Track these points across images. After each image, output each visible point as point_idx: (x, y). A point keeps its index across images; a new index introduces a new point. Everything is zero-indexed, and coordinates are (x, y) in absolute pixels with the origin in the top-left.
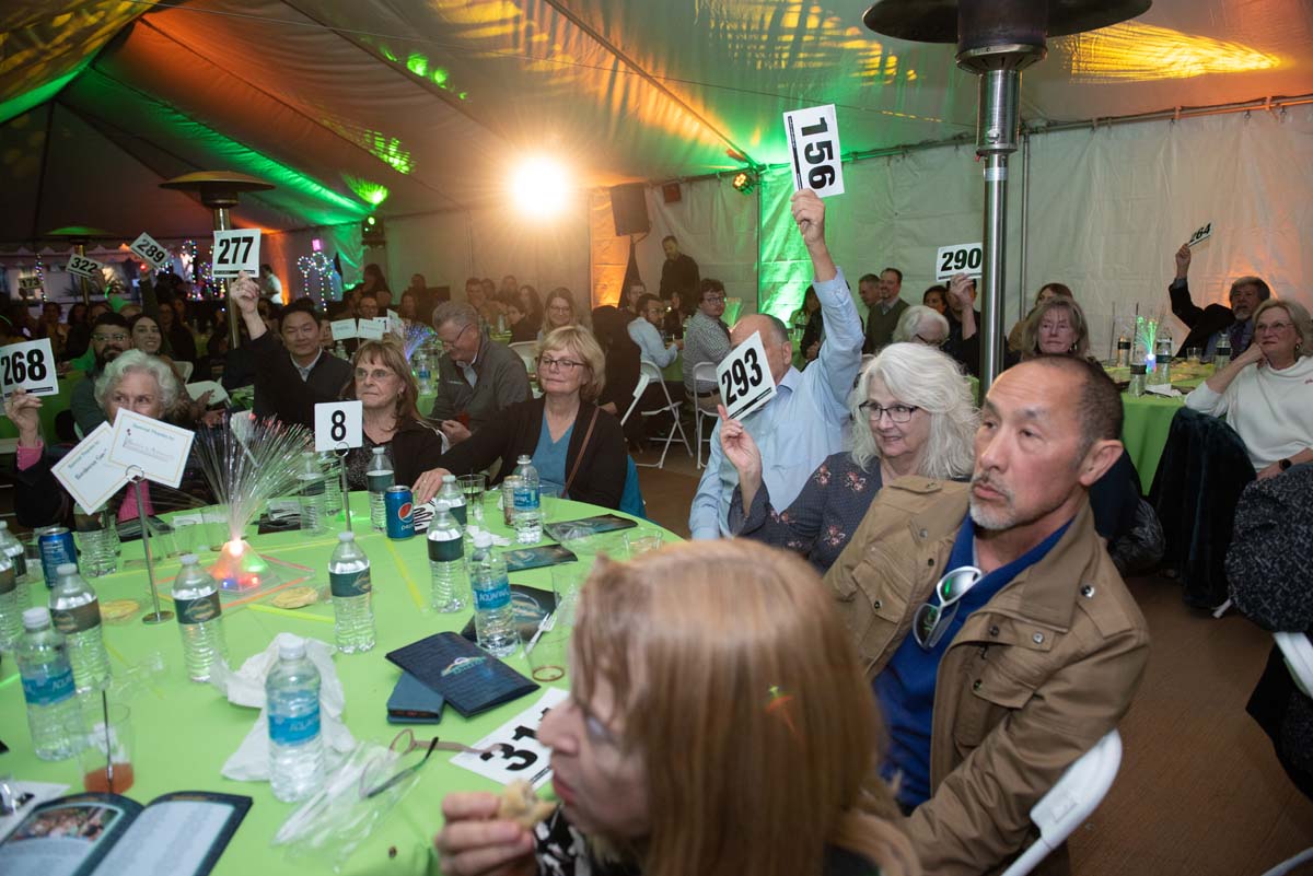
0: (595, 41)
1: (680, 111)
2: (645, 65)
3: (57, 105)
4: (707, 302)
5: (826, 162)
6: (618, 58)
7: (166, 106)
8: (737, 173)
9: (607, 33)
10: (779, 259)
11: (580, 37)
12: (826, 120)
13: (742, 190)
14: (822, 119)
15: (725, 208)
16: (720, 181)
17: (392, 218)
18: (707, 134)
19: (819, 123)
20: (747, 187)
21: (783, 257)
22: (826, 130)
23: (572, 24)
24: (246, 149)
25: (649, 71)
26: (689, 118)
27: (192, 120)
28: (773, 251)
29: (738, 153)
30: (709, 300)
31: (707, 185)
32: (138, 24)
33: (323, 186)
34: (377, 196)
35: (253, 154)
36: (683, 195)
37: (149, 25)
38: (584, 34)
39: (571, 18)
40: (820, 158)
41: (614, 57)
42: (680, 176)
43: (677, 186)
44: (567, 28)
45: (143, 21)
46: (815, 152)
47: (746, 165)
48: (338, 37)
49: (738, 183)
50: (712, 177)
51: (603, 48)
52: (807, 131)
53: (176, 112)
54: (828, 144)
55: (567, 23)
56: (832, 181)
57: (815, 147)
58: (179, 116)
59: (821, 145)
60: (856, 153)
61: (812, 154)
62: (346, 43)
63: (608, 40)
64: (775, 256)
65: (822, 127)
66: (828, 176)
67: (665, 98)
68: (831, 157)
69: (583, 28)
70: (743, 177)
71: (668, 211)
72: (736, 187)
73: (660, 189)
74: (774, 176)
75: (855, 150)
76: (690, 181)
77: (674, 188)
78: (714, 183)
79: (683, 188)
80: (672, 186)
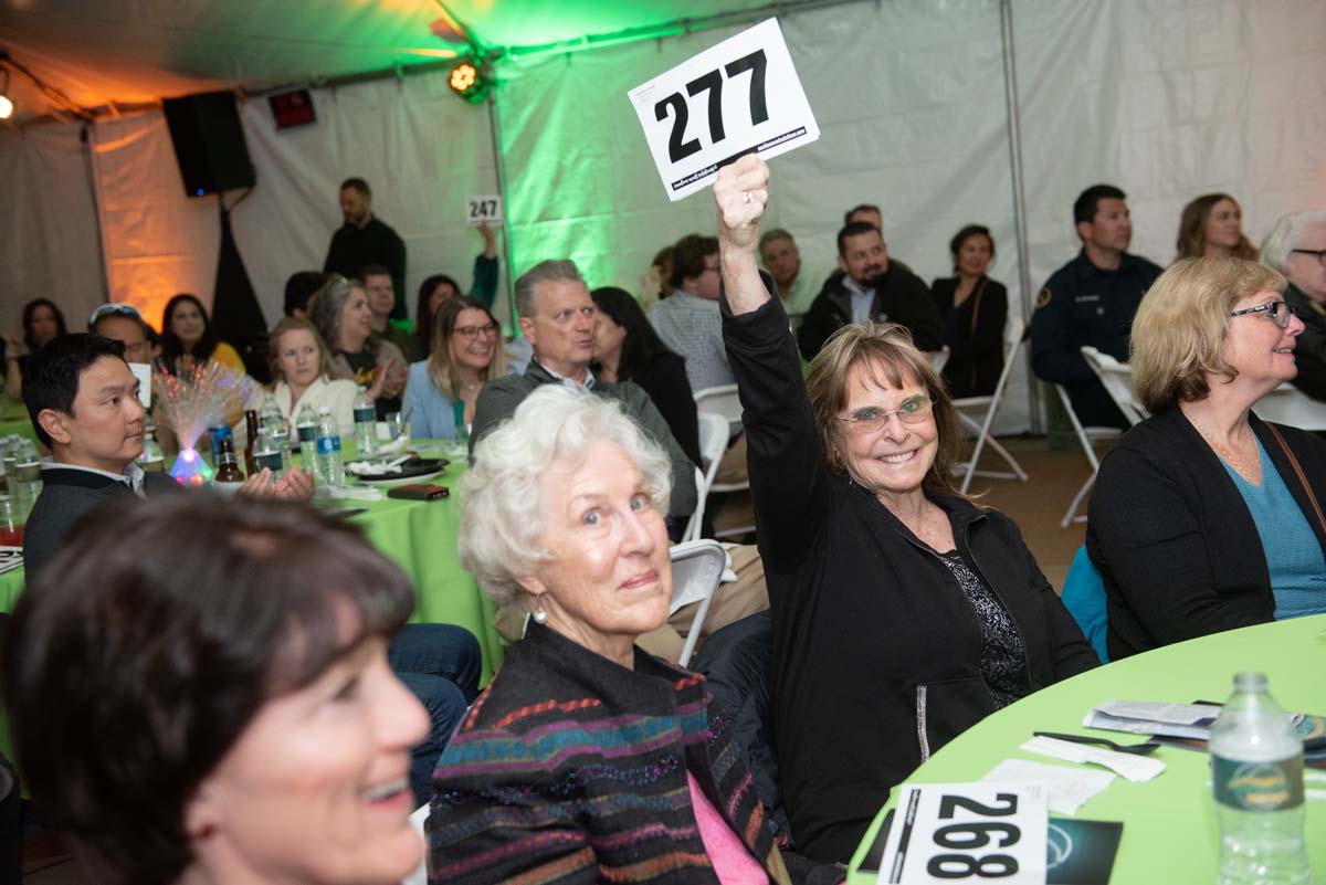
8: (455, 64)
10: (543, 217)
13: (468, 96)
16: (400, 82)
20: (481, 91)
21: (552, 214)
28: (529, 204)
29: (454, 27)
31: (371, 91)
36: (318, 111)
43: (305, 97)
47: (464, 48)
49: (459, 84)
50: (382, 75)
60: (686, 22)
64: (534, 215)
70: (466, 72)
71: (285, 145)
72: (457, 91)
73: (264, 102)
74: (518, 69)
75: (685, 15)
76: (335, 83)
77: (297, 100)
78: (388, 88)
79: (317, 97)
80: (288, 96)
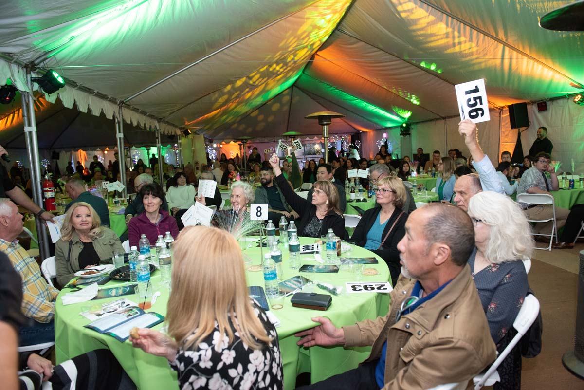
0: (492, 40)
1: (540, 66)
2: (518, 47)
3: (294, 87)
4: (539, 162)
5: (479, 106)
6: (504, 45)
7: (328, 85)
8: (577, 94)
9: (497, 35)
11: (484, 39)
12: (478, 87)
13: (579, 104)
14: (476, 87)
15: (570, 113)
16: (568, 99)
17: (413, 123)
18: (557, 76)
19: (475, 88)
20: (582, 102)
22: (478, 91)
23: (479, 33)
24: (356, 99)
25: (521, 49)
26: (546, 70)
27: (337, 89)
29: (577, 84)
30: (541, 161)
31: (561, 101)
32: (316, 56)
33: (386, 111)
34: (407, 115)
35: (359, 100)
36: (548, 107)
37: (319, 56)
38: (486, 37)
39: (479, 31)
40: (476, 104)
41: (502, 45)
42: (546, 98)
44: (478, 36)
45: (317, 54)
46: (473, 102)
47: (582, 90)
48: (384, 52)
49: (576, 100)
50: (563, 97)
51: (496, 42)
52: (467, 93)
53: (332, 87)
54: (480, 98)
55: (478, 33)
56: (482, 115)
57: (472, 99)
58: (332, 88)
59: (475, 99)
61: (470, 103)
62: (386, 54)
63: (498, 38)
65: (477, 90)
66: (480, 113)
67: (531, 61)
68: (481, 103)
69: (485, 34)
70: (580, 96)
71: (540, 116)
72: (575, 102)
73: (536, 104)
76: (553, 99)
77: (543, 104)
78: (565, 101)
79: (548, 103)
80: (541, 103)
